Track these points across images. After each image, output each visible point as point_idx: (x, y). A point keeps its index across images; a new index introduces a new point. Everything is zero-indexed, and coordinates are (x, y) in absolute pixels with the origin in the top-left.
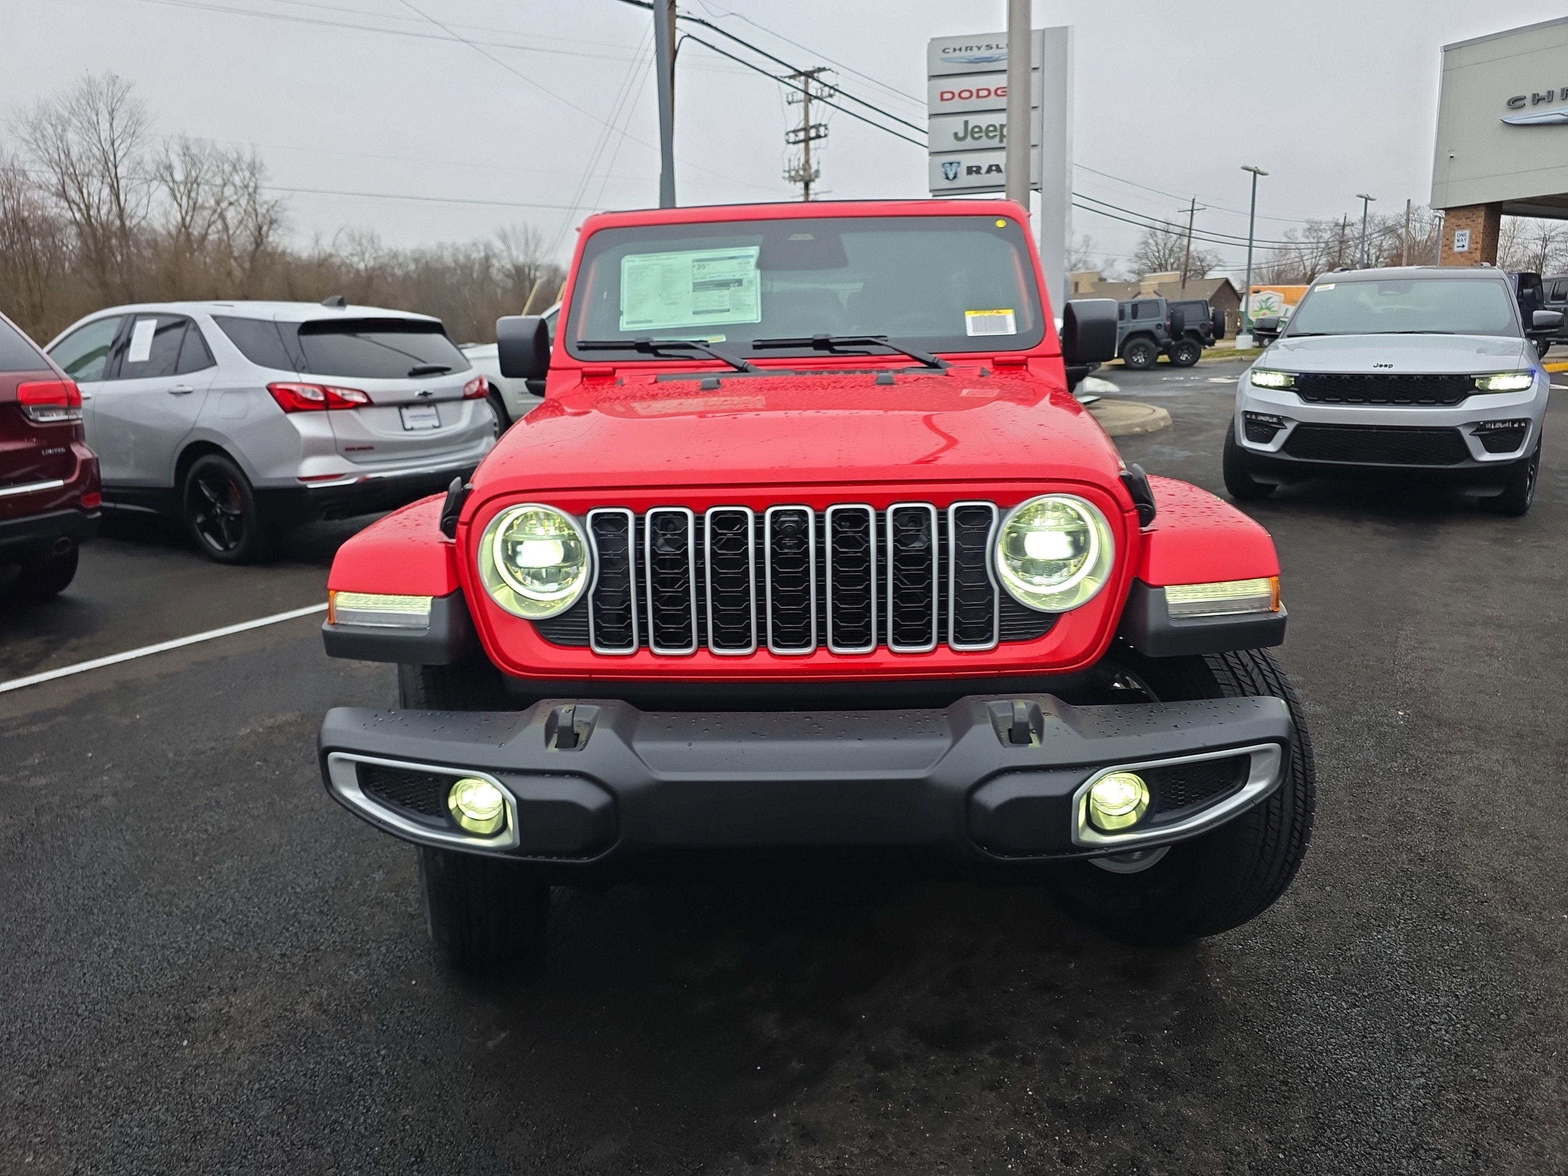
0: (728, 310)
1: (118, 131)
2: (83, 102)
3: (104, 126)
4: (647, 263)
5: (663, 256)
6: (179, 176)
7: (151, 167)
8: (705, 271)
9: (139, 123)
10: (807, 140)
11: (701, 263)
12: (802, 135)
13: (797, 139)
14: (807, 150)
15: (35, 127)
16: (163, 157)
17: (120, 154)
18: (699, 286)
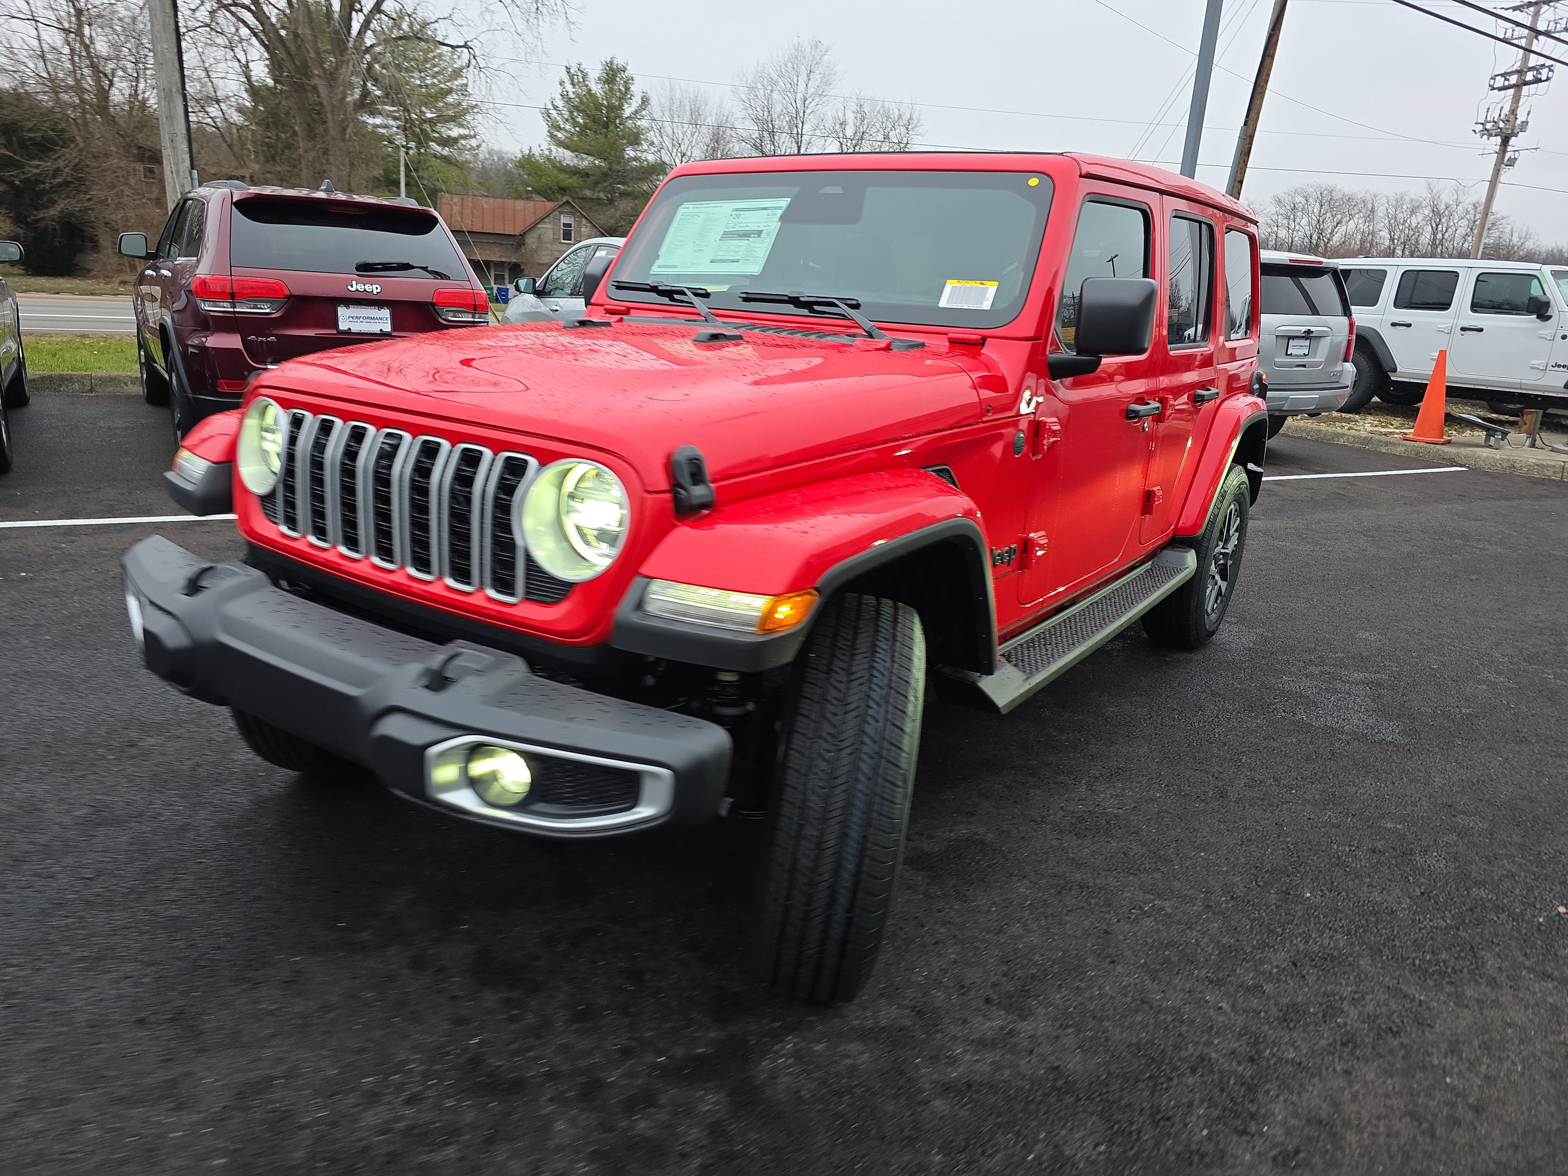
0: (738, 261)
1: (811, 90)
2: (790, 65)
3: (802, 87)
4: (697, 210)
5: (712, 204)
6: (849, 132)
7: (829, 124)
8: (740, 220)
9: (828, 83)
10: (1518, 87)
11: (738, 213)
12: (1513, 79)
13: (1507, 83)
14: (1516, 99)
15: (752, 89)
16: (841, 115)
17: (808, 111)
18: (728, 235)
